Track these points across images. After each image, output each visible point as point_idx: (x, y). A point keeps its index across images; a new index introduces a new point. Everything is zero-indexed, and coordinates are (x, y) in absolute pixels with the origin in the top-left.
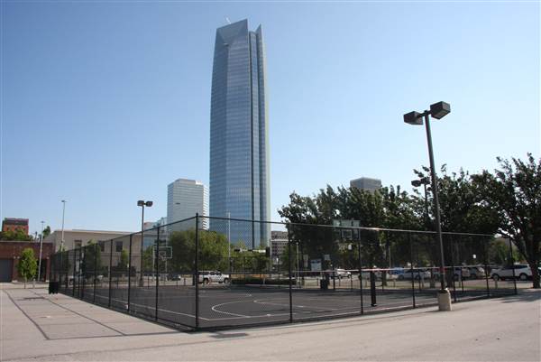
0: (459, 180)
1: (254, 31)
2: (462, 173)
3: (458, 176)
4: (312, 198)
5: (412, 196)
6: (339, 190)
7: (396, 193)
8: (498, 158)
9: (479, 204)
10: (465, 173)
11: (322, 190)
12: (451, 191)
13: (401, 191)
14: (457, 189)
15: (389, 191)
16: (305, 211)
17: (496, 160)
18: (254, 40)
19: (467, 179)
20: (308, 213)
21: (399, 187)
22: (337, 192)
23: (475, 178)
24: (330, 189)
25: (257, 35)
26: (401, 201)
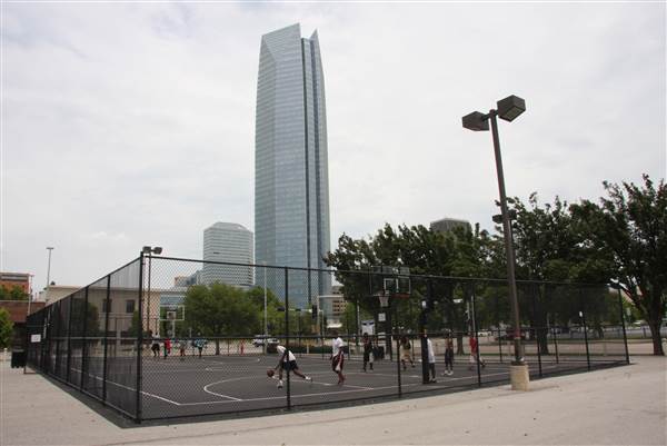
0: (556, 213)
1: (308, 38)
2: (558, 204)
3: (554, 208)
4: (368, 242)
5: (495, 236)
6: (401, 230)
7: (474, 232)
8: (605, 183)
9: (581, 245)
10: (563, 204)
11: (381, 231)
12: (544, 227)
13: (480, 231)
14: (553, 225)
15: (465, 232)
16: (359, 258)
17: (603, 186)
18: (307, 49)
19: (566, 212)
20: (363, 261)
21: (477, 225)
22: (398, 233)
23: (574, 208)
24: (389, 230)
25: (312, 43)
26: (481, 243)
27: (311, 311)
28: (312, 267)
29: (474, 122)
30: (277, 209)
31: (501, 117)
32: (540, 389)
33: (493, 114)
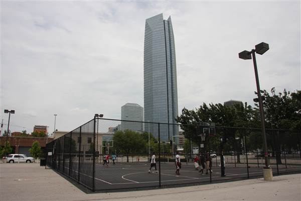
0: (284, 97)
1: (167, 20)
2: (286, 93)
3: (283, 95)
4: (195, 111)
5: (254, 108)
6: (211, 106)
7: (244, 107)
9: (297, 112)
10: (288, 93)
11: (201, 106)
12: (279, 104)
13: (248, 106)
14: (283, 103)
15: (240, 106)
16: (192, 119)
18: (166, 25)
19: (289, 96)
20: (193, 120)
21: (246, 103)
22: (209, 107)
23: (293, 95)
24: (205, 106)
25: (168, 22)
26: (248, 111)
27: (169, 143)
28: (170, 123)
29: (244, 55)
30: (154, 97)
31: (257, 53)
32: (278, 180)
33: (253, 51)
